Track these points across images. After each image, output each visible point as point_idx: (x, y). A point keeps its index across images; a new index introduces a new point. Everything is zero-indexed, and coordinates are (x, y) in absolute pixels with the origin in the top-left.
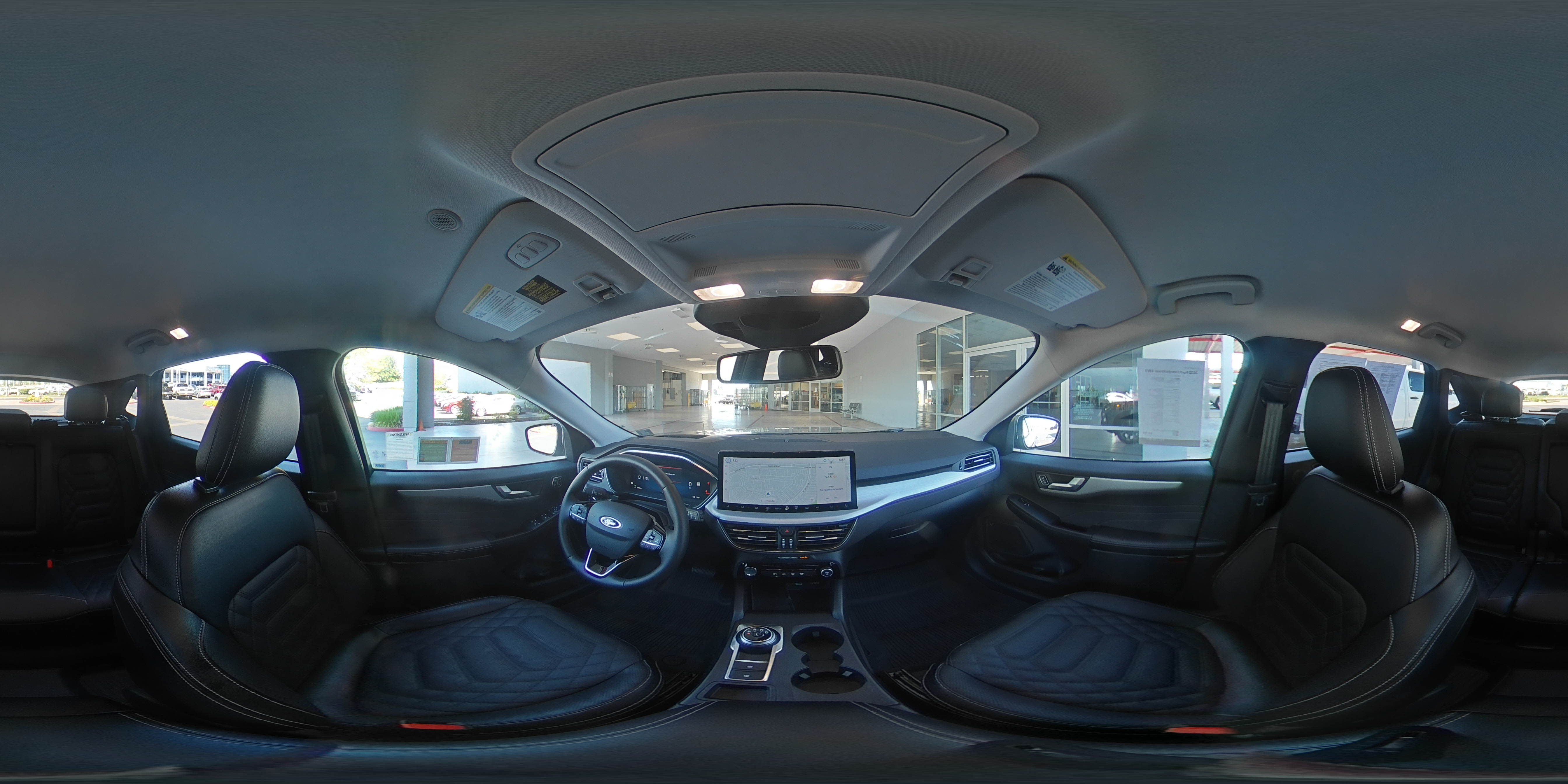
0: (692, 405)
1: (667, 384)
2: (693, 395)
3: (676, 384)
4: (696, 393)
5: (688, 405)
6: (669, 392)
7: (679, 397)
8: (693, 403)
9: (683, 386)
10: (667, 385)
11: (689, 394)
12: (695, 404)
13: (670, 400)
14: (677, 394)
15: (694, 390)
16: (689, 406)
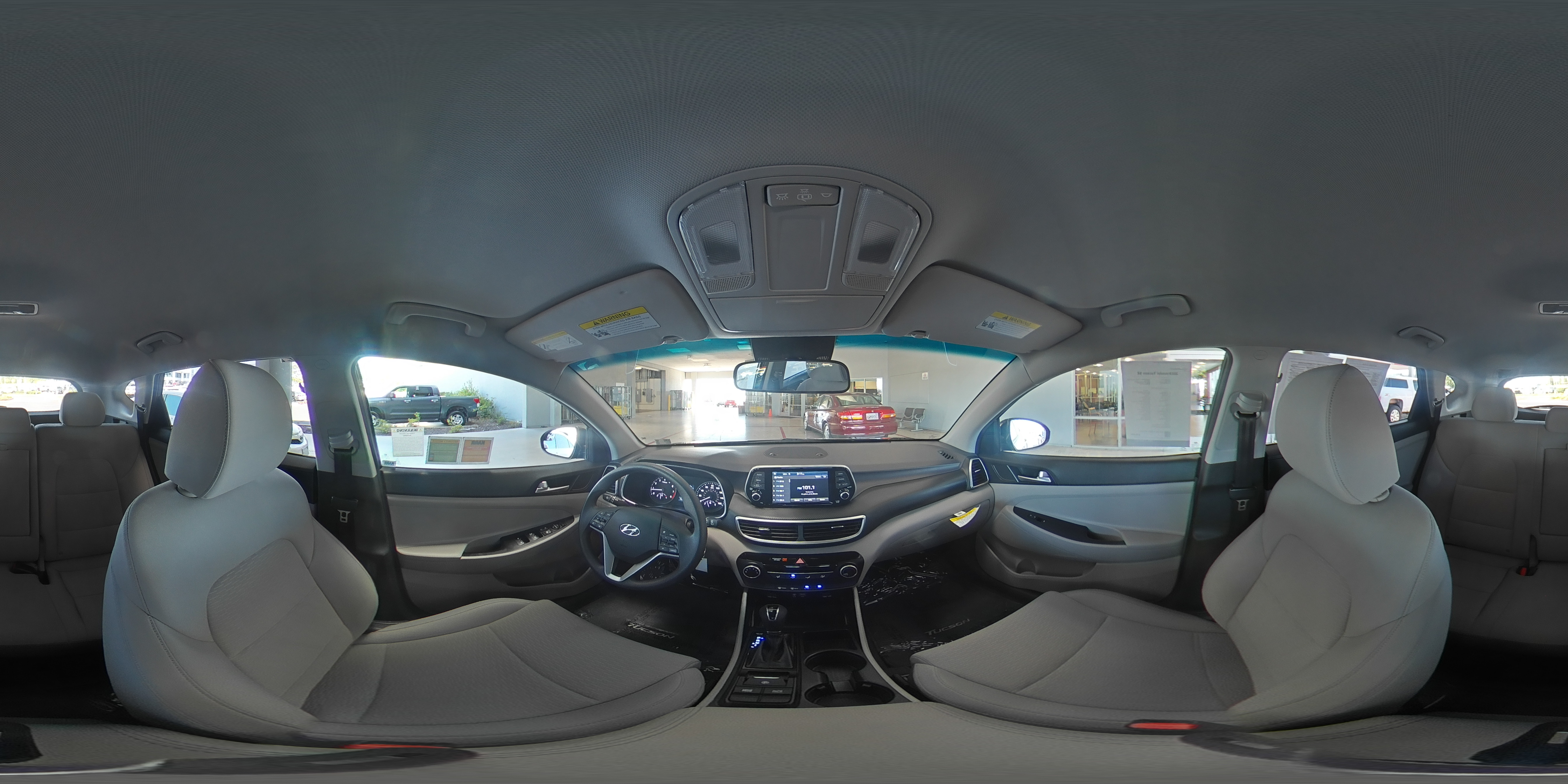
0: (673, 409)
1: (643, 383)
2: (674, 398)
3: (655, 383)
4: (678, 394)
5: (668, 410)
6: (646, 394)
7: (657, 400)
8: (674, 406)
9: (663, 384)
10: (642, 386)
11: (669, 396)
12: (677, 407)
13: (647, 403)
14: (654, 396)
15: (675, 392)
16: (669, 412)
